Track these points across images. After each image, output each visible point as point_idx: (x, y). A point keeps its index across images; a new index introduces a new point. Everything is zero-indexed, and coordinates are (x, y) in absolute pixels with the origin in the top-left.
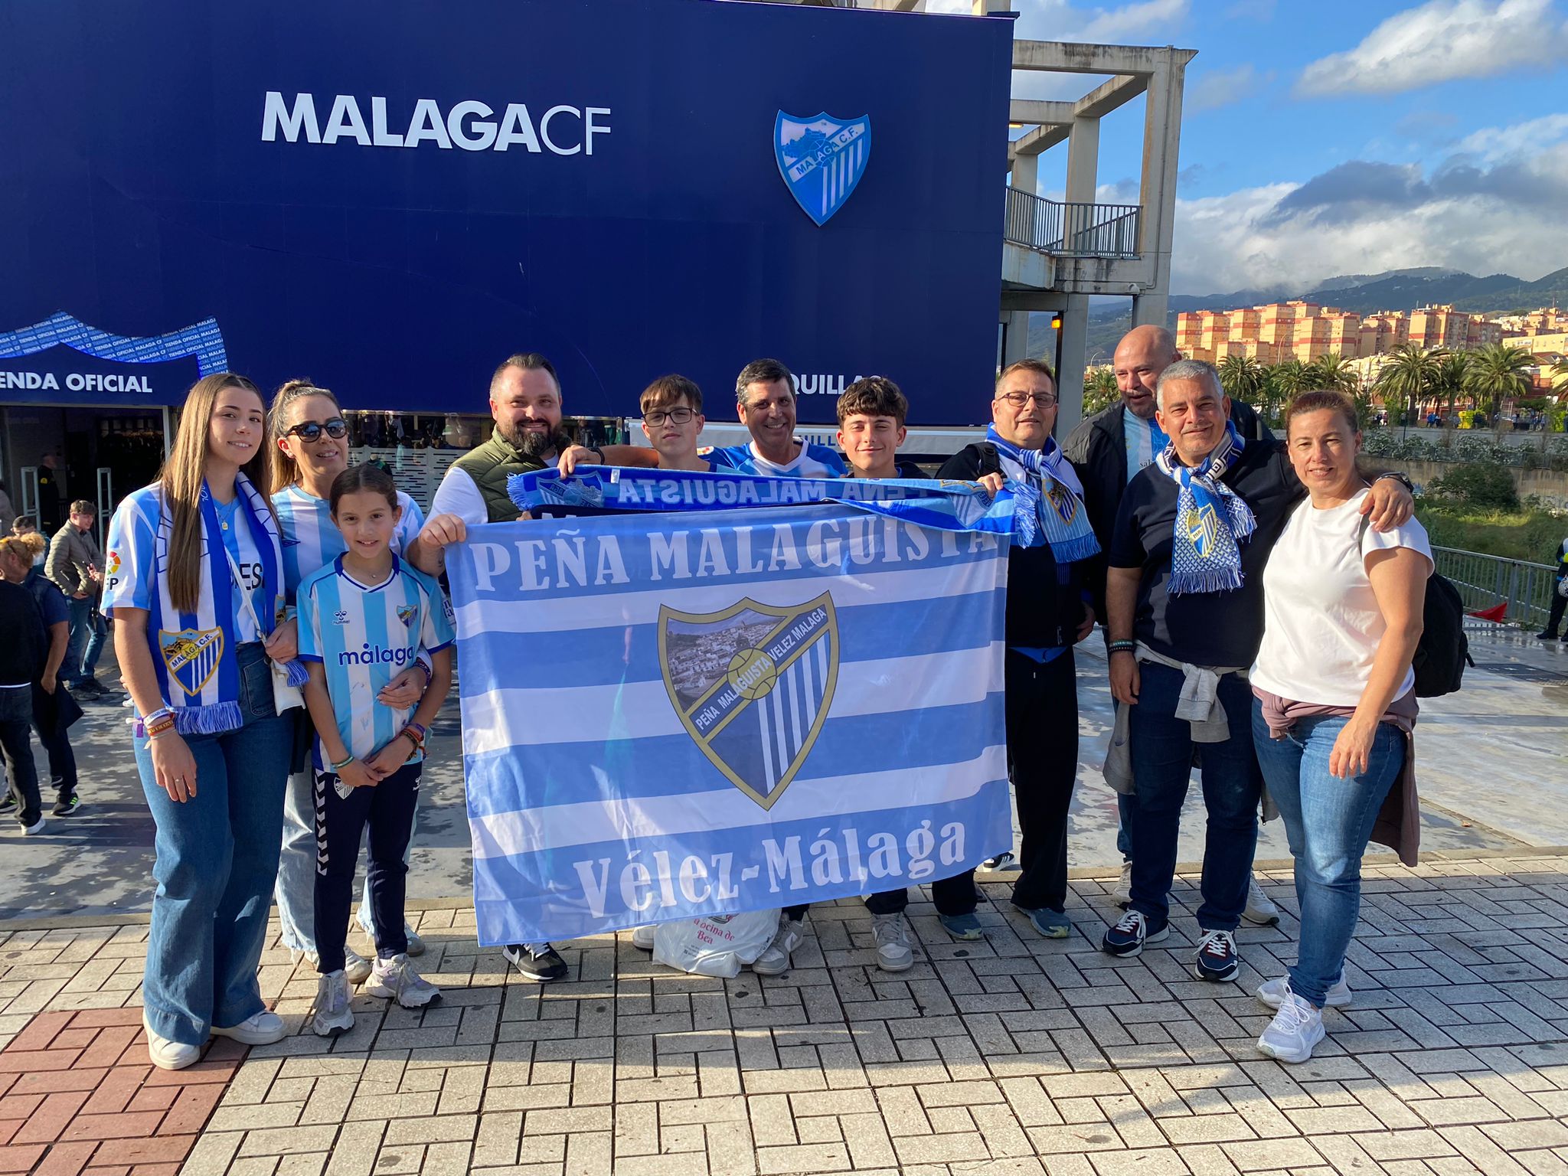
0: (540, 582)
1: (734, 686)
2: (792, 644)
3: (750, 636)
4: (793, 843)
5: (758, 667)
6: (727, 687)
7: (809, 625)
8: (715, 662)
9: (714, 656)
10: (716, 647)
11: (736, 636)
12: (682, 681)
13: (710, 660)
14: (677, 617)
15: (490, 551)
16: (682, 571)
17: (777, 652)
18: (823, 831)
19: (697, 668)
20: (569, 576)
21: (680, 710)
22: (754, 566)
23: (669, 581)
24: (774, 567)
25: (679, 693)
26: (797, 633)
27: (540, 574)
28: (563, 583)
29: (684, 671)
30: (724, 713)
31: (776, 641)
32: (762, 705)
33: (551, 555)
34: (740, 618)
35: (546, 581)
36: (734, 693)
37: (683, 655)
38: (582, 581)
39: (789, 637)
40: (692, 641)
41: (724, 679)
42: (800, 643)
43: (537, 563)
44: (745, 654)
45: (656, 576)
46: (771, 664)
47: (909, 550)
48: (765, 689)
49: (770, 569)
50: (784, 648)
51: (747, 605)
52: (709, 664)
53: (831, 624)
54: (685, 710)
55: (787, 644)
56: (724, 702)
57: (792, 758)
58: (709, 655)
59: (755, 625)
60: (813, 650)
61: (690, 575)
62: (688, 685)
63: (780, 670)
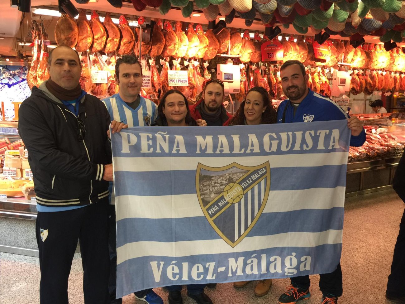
0: (149, 150)
1: (225, 198)
2: (251, 182)
3: (234, 178)
4: (241, 260)
5: (236, 190)
6: (222, 198)
7: (259, 174)
8: (218, 187)
9: (218, 185)
10: (219, 181)
11: (228, 177)
12: (204, 194)
13: (217, 186)
14: (205, 168)
15: (129, 136)
16: (210, 151)
17: (244, 185)
18: (254, 255)
19: (211, 189)
20: (161, 148)
21: (203, 207)
22: (240, 150)
23: (203, 154)
24: (248, 151)
25: (203, 200)
26: (253, 177)
27: (149, 147)
28: (158, 151)
29: (205, 190)
30: (220, 208)
31: (244, 180)
32: (236, 206)
33: (154, 139)
34: (231, 170)
35: (152, 149)
36: (225, 200)
37: (205, 183)
38: (167, 150)
39: (250, 179)
40: (210, 178)
41: (221, 195)
42: (254, 182)
43: (148, 142)
44: (231, 184)
45: (198, 152)
46: (241, 189)
47: (305, 146)
48: (238, 200)
49: (247, 152)
50: (247, 183)
51: (234, 165)
52: (216, 188)
53: (268, 175)
54: (204, 206)
55: (249, 181)
56: (220, 204)
57: (246, 228)
58: (216, 184)
59: (236, 173)
60: (259, 185)
61: (213, 153)
62: (206, 196)
63: (245, 192)
